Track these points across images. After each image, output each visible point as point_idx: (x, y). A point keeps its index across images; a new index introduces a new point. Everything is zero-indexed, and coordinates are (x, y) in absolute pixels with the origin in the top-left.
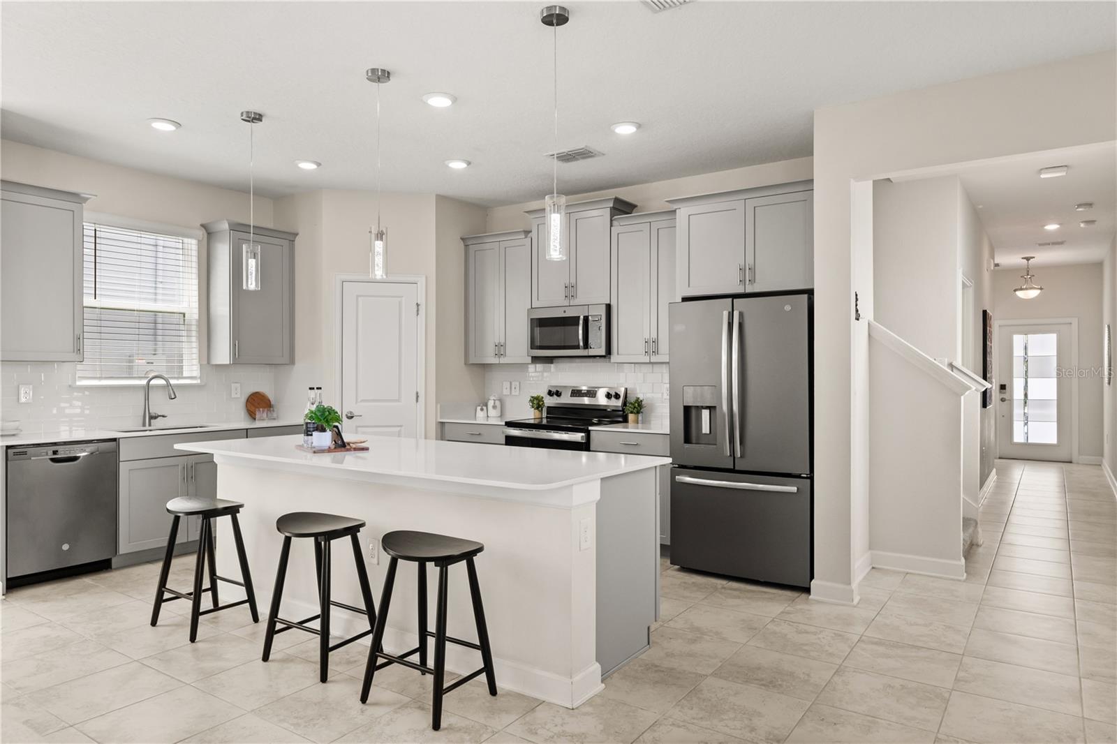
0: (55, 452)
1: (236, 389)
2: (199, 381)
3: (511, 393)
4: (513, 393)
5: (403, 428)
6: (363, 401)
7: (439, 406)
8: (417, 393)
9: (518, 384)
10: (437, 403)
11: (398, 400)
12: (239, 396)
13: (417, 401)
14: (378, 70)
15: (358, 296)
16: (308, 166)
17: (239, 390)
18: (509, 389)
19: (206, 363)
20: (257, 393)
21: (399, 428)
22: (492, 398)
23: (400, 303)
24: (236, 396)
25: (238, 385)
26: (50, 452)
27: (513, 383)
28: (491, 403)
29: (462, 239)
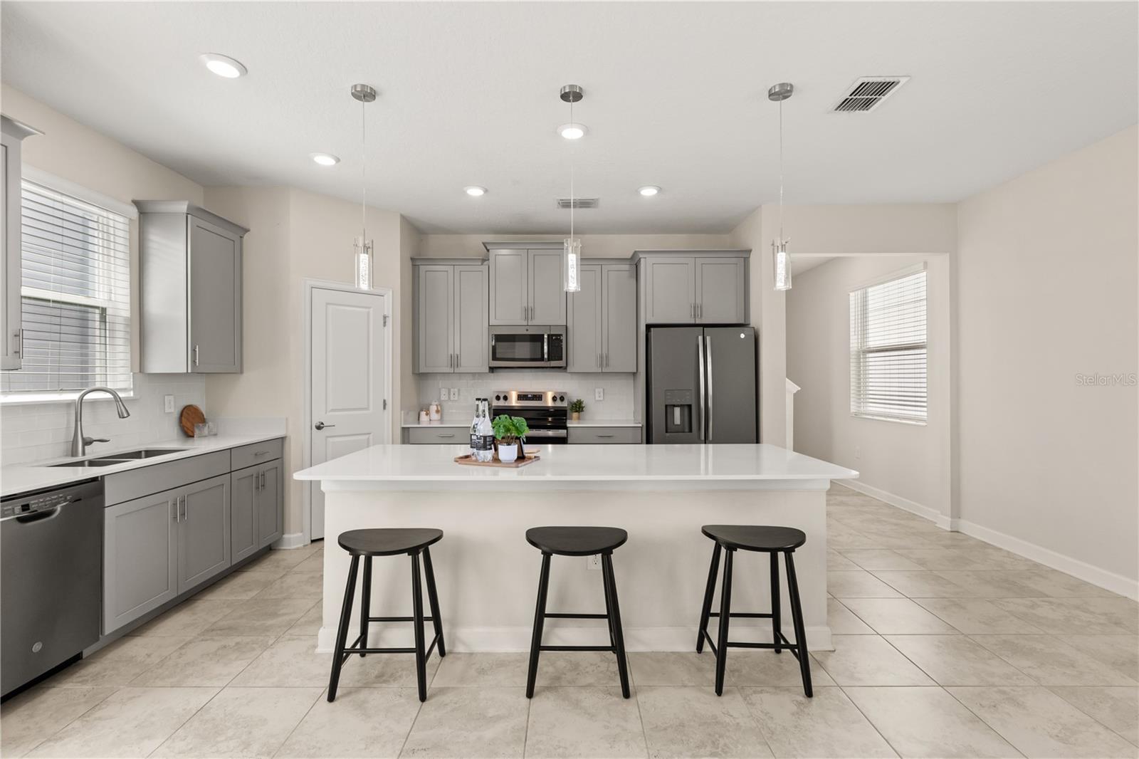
0: (25, 507)
1: (170, 403)
2: (131, 394)
3: (449, 398)
4: (452, 398)
5: (371, 435)
6: (333, 410)
7: (402, 412)
8: (384, 401)
9: (456, 390)
10: (401, 410)
11: (367, 409)
12: (172, 410)
13: (384, 408)
14: (576, 86)
15: (327, 304)
16: (325, 161)
17: (172, 403)
18: (447, 394)
19: (138, 371)
20: (189, 406)
21: (367, 436)
22: (434, 403)
23: (368, 313)
24: (170, 411)
25: (171, 397)
26: (18, 509)
27: (452, 390)
28: (433, 408)
29: (412, 259)
